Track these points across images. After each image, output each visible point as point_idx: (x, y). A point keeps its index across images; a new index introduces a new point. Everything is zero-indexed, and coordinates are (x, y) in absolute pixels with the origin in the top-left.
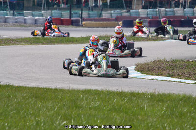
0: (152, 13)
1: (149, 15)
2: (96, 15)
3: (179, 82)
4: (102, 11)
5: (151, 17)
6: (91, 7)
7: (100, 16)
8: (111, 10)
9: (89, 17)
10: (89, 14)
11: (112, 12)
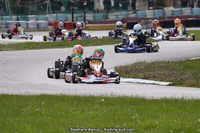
0: (159, 13)
1: (156, 16)
2: (102, 18)
3: (153, 84)
4: (108, 13)
5: (158, 18)
6: (96, 10)
7: (106, 19)
8: (117, 12)
9: (95, 19)
10: (94, 17)
11: (118, 13)
